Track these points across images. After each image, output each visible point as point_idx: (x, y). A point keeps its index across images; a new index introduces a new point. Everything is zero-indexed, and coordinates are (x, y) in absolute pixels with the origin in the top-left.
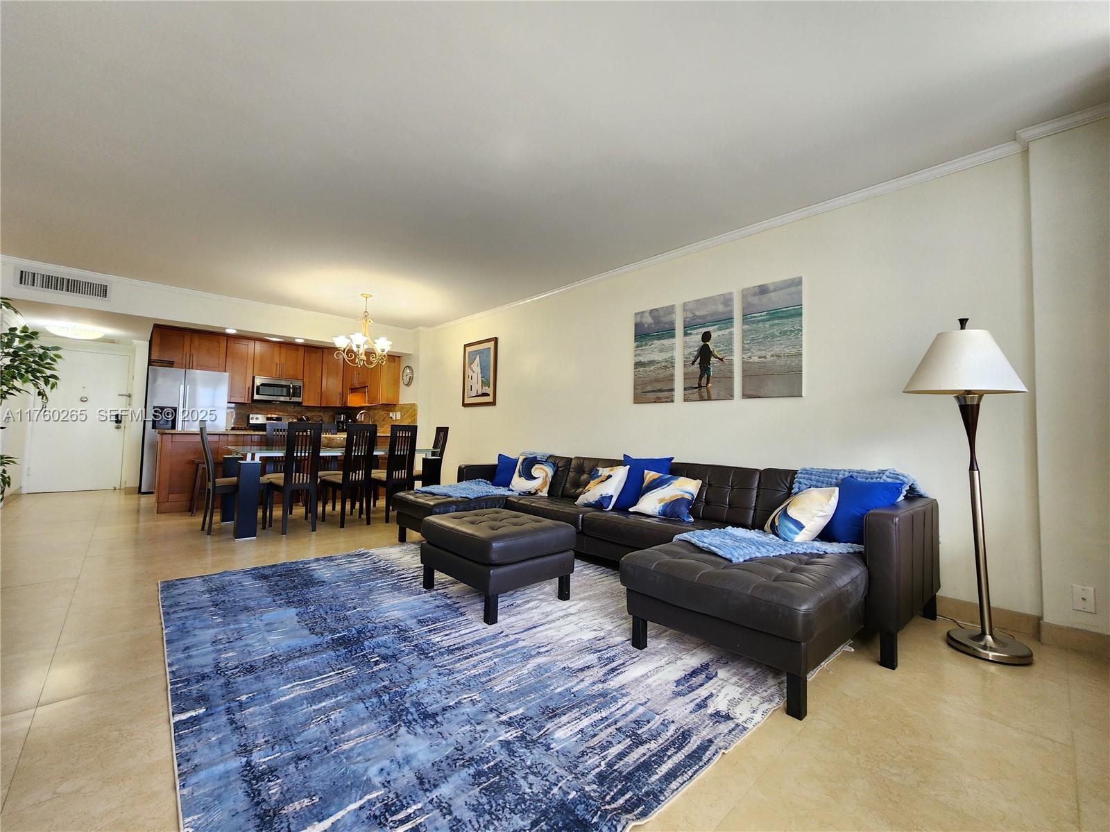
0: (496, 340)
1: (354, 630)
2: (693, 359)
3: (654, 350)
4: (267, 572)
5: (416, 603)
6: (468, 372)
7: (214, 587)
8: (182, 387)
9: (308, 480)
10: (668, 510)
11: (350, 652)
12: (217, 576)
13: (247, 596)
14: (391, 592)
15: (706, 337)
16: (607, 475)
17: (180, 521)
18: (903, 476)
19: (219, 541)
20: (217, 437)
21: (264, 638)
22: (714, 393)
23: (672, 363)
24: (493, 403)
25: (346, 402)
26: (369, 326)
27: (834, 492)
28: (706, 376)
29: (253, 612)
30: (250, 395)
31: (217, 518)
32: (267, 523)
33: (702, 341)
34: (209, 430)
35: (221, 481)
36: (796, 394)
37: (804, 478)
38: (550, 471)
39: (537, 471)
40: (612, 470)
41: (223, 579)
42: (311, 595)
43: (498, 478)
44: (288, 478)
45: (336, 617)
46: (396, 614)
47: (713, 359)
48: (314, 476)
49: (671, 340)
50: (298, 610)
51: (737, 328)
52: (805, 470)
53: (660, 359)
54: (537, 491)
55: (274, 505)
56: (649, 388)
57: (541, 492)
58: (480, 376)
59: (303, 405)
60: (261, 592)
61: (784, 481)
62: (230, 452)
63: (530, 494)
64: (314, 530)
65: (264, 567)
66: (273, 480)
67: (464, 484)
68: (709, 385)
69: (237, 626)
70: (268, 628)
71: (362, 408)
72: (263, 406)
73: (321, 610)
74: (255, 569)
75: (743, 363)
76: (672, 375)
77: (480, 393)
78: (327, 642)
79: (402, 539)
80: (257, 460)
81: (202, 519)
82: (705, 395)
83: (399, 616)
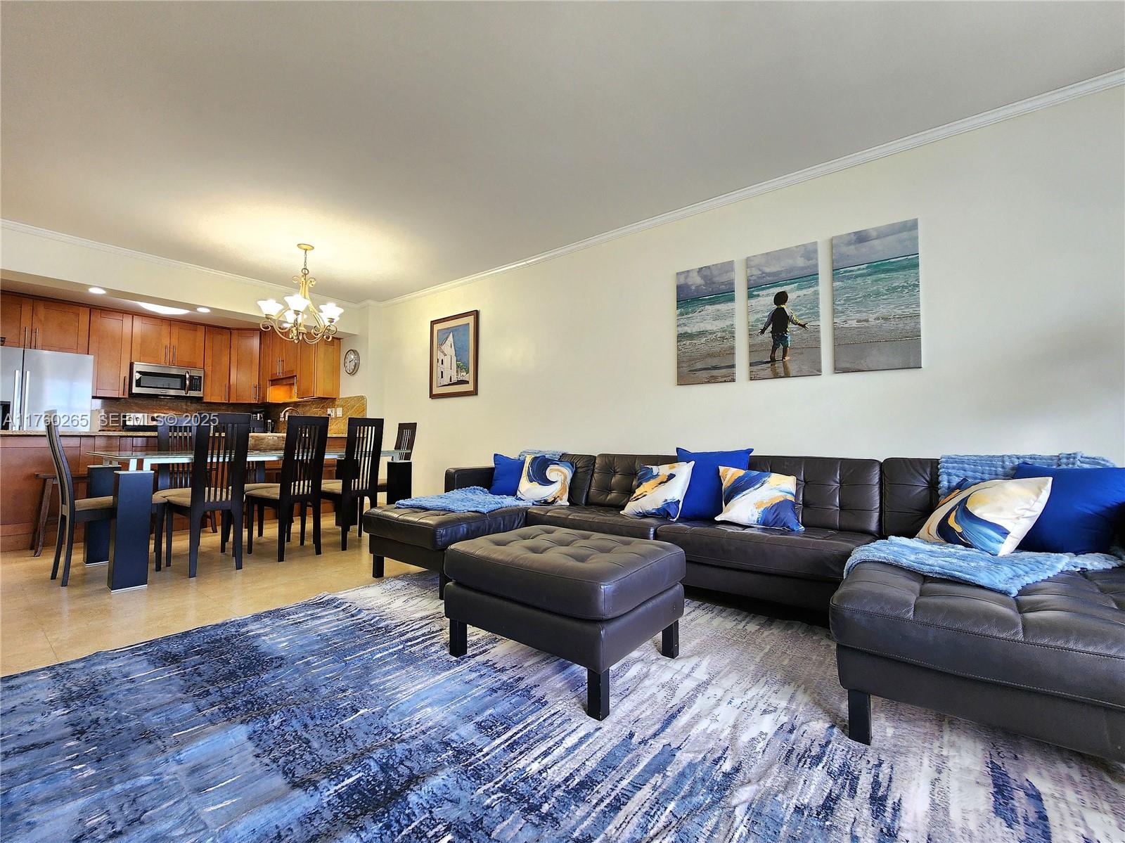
0: (476, 314)
1: (372, 763)
2: (762, 327)
3: (706, 320)
4: (176, 648)
5: (455, 687)
6: (438, 355)
7: (75, 689)
8: (18, 374)
9: (230, 496)
10: (771, 518)
11: (388, 826)
12: (81, 665)
13: (144, 704)
14: (403, 668)
15: (781, 298)
16: (668, 474)
17: (14, 565)
18: (1104, 460)
19: (83, 596)
20: (75, 442)
21: (191, 811)
22: (793, 368)
23: (732, 333)
24: (474, 393)
25: (264, 397)
26: (309, 287)
27: (1046, 483)
28: (781, 347)
29: (159, 743)
30: (127, 387)
31: (78, 556)
32: (164, 561)
33: (775, 304)
34: (61, 430)
35: (84, 503)
36: (911, 366)
37: (954, 468)
38: (568, 473)
39: (553, 473)
40: (674, 467)
41: (94, 669)
42: (266, 690)
43: (497, 484)
44: (197, 495)
45: (325, 735)
46: (433, 715)
47: (790, 326)
48: (238, 491)
49: (729, 304)
50: (250, 727)
51: (824, 287)
52: (949, 458)
53: (715, 329)
54: (555, 499)
55: (173, 533)
56: (699, 366)
57: (561, 499)
58: (454, 359)
59: (205, 401)
60: (170, 692)
61: (921, 471)
62: (99, 460)
63: (546, 503)
64: (239, 567)
65: (167, 639)
66: (172, 499)
67: (457, 494)
68: (787, 358)
69: (128, 785)
70: (196, 781)
71: (285, 405)
72: (145, 402)
73: (294, 722)
74: (151, 643)
75: (835, 329)
76: (733, 348)
77: (454, 379)
78: (328, 803)
79: (378, 572)
80: (147, 468)
81: (51, 561)
82: (781, 370)
83: (438, 718)
